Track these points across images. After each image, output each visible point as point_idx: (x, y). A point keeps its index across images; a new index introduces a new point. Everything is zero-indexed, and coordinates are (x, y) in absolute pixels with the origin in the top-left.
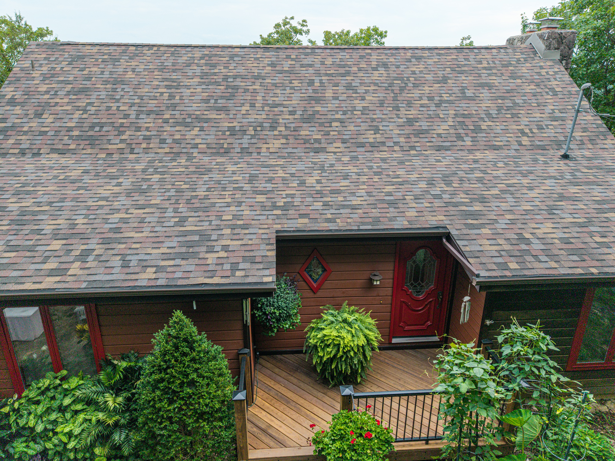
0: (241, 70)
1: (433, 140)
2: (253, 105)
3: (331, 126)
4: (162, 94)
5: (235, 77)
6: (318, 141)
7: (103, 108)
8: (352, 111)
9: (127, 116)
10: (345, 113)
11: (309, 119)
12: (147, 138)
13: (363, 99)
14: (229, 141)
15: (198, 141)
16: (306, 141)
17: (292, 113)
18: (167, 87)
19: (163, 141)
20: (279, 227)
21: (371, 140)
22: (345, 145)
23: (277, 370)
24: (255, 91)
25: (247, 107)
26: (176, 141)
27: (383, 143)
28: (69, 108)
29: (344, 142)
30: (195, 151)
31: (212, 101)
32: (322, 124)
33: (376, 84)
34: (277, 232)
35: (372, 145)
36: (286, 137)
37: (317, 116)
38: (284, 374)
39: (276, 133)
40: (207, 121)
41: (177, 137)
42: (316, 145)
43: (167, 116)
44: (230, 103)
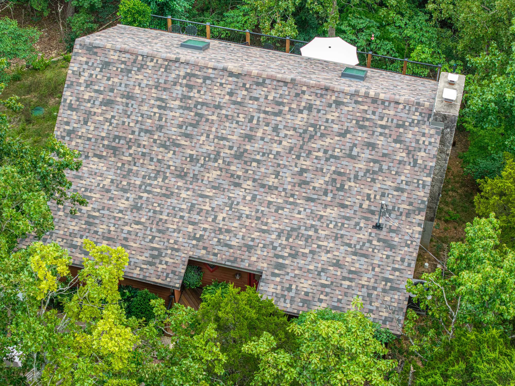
0: (208, 98)
1: (309, 191)
2: (208, 136)
3: (250, 166)
4: (155, 113)
5: (203, 104)
6: (239, 177)
7: (120, 122)
8: (268, 154)
9: (133, 133)
10: (264, 154)
11: (239, 156)
12: (144, 154)
13: (280, 143)
14: (188, 166)
15: (171, 163)
16: (232, 176)
17: (231, 148)
18: (160, 107)
19: (151, 160)
20: (191, 253)
21: (270, 184)
22: (254, 184)
23: (191, 296)
24: (212, 122)
25: (203, 138)
26: (159, 161)
27: (276, 188)
28: (101, 118)
29: (254, 180)
30: (168, 171)
31: (184, 127)
32: (246, 162)
33: (295, 129)
34: (190, 257)
35: (270, 188)
36: (221, 169)
37: (245, 154)
38: (194, 300)
39: (216, 165)
40: (179, 146)
41: (160, 157)
42: (237, 181)
43: (156, 137)
44: (195, 131)
